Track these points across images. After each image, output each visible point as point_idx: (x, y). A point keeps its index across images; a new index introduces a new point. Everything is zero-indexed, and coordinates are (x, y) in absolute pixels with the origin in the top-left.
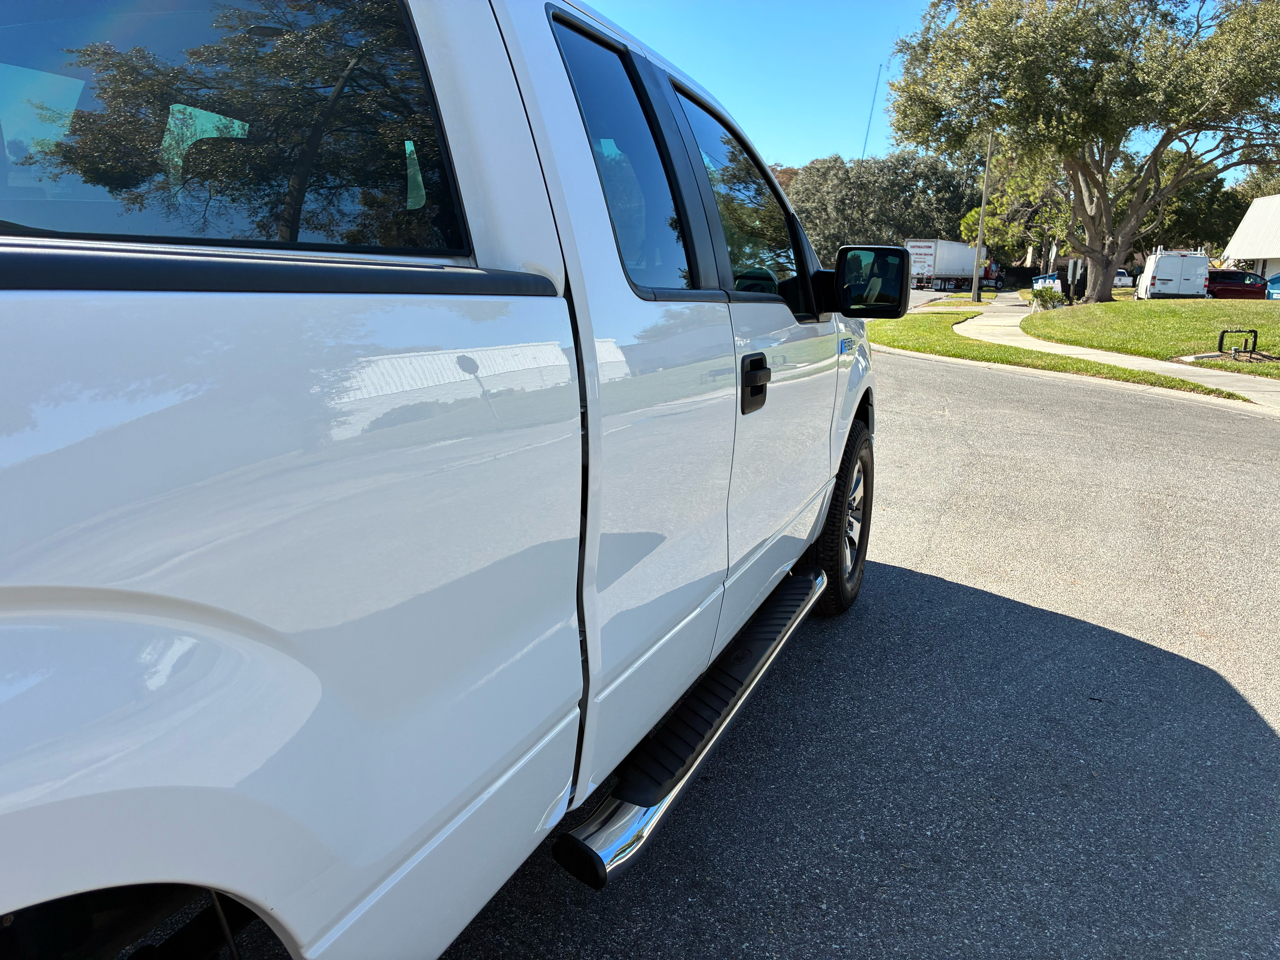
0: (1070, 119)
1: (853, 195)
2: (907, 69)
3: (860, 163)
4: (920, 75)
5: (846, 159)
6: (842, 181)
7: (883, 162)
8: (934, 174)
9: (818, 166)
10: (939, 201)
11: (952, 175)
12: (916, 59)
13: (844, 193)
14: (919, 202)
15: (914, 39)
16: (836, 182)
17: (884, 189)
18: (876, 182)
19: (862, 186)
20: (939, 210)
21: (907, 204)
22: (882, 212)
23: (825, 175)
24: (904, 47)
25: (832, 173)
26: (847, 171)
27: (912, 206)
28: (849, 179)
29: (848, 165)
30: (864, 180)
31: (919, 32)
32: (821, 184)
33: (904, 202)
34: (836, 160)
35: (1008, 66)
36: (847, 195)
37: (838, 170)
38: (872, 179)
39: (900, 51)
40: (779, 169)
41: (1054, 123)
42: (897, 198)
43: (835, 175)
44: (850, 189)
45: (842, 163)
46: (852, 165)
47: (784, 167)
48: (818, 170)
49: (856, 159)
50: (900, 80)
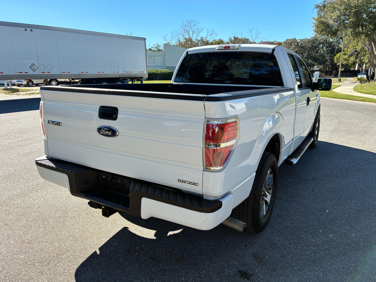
0: (369, 27)
1: (300, 50)
2: (318, 13)
3: (302, 40)
4: (322, 15)
5: (297, 39)
6: (296, 46)
7: (309, 39)
8: (326, 42)
9: (288, 41)
10: (327, 51)
11: (332, 43)
12: (321, 10)
13: (297, 49)
14: (320, 51)
15: (321, 4)
16: (294, 46)
17: (310, 48)
18: (307, 46)
19: (303, 47)
20: (327, 54)
21: (317, 52)
22: (309, 54)
23: (291, 44)
24: (318, 6)
25: (293, 44)
26: (298, 43)
27: (319, 53)
28: (298, 45)
29: (298, 41)
30: (303, 45)
31: (322, 2)
32: (289, 47)
33: (316, 51)
34: (294, 40)
35: (350, 12)
36: (298, 50)
37: (295, 43)
38: (306, 45)
39: (316, 8)
40: (276, 42)
41: (364, 28)
42: (314, 50)
43: (294, 44)
44: (299, 48)
45: (296, 40)
46: (299, 41)
47: (277, 42)
48: (289, 43)
49: (301, 39)
50: (316, 16)
